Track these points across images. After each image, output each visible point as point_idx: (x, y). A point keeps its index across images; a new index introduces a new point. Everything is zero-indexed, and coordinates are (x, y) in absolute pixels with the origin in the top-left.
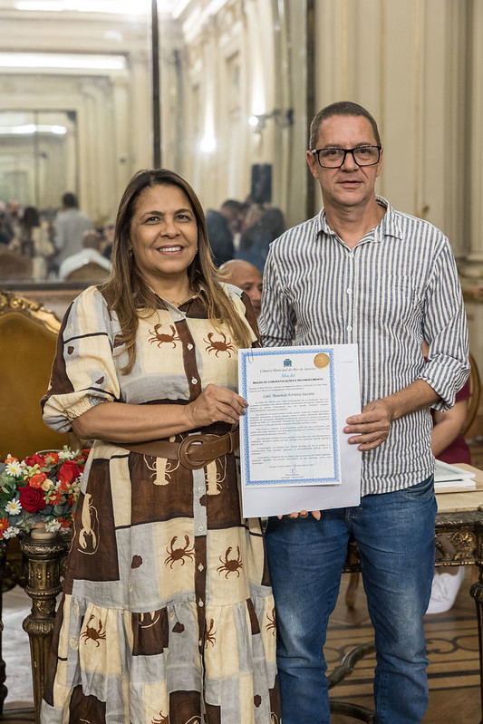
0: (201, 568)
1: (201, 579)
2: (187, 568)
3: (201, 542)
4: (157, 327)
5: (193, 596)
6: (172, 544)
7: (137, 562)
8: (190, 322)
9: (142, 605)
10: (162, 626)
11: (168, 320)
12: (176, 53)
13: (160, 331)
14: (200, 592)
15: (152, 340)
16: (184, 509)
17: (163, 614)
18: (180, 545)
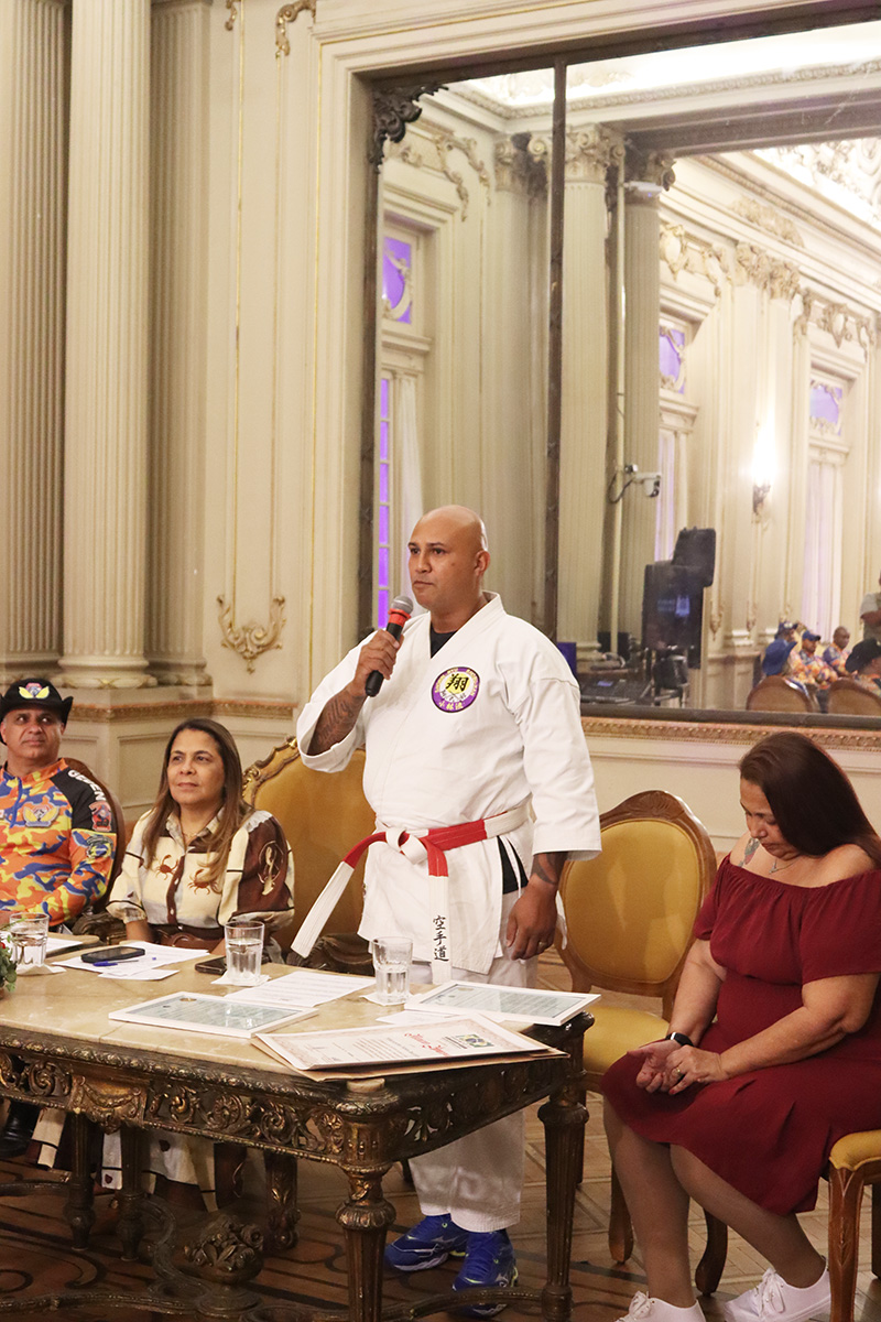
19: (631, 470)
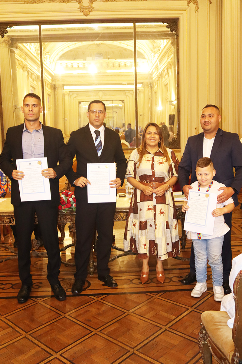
0: (155, 213)
1: (155, 215)
2: (152, 212)
3: (155, 206)
4: (147, 158)
5: (153, 219)
6: (149, 206)
7: (141, 210)
8: (154, 157)
9: (141, 219)
10: (145, 225)
11: (149, 156)
12: (151, 84)
13: (148, 159)
14: (155, 218)
15: (146, 161)
16: (151, 199)
17: (146, 222)
18: (150, 207)
19: (16, 106)
